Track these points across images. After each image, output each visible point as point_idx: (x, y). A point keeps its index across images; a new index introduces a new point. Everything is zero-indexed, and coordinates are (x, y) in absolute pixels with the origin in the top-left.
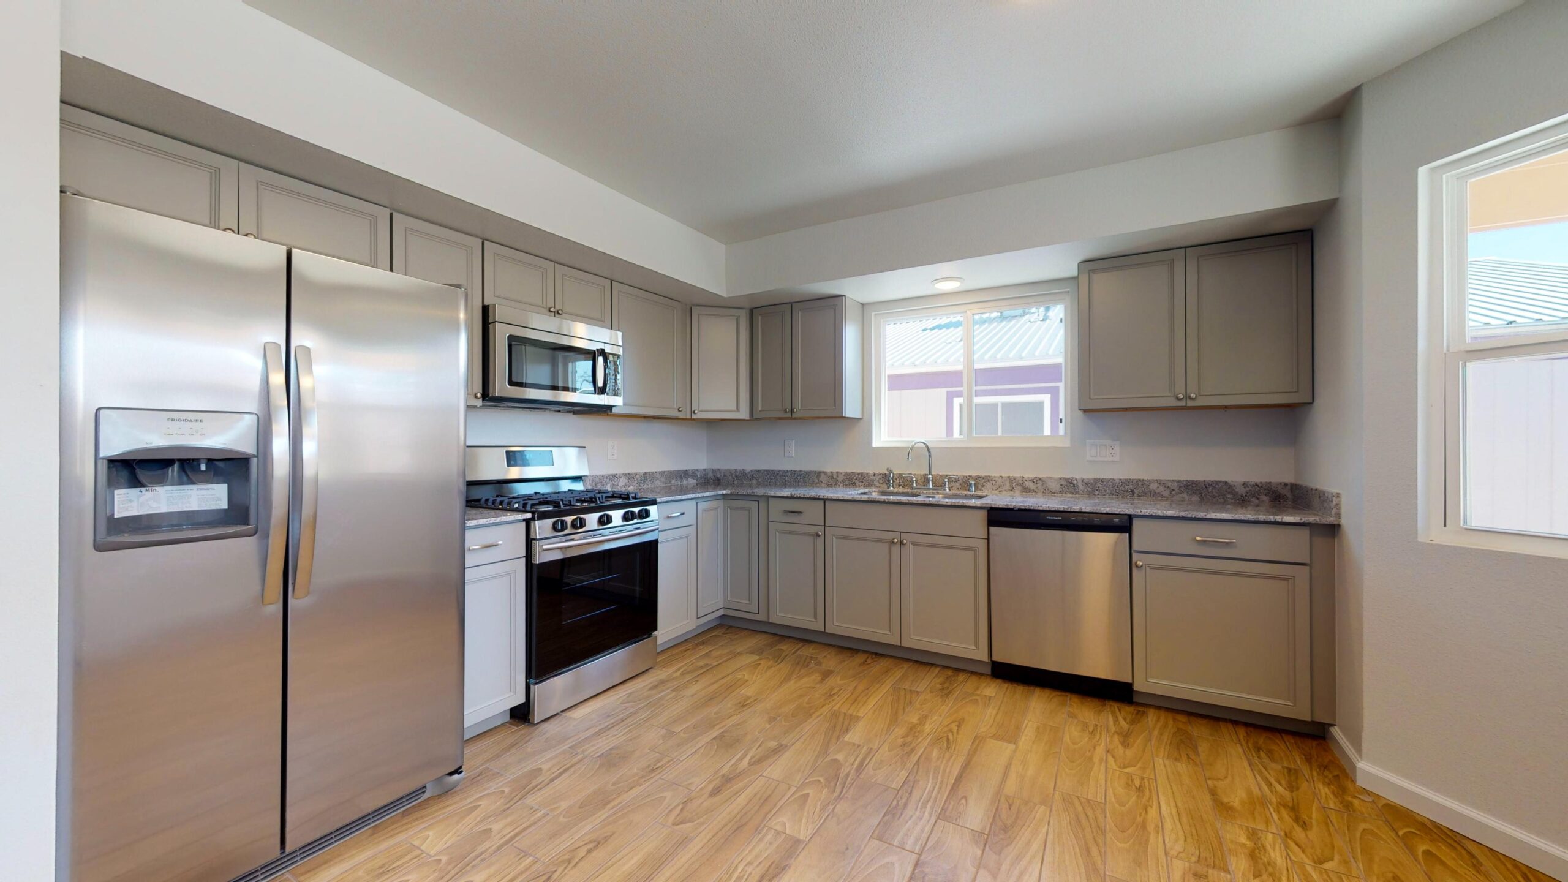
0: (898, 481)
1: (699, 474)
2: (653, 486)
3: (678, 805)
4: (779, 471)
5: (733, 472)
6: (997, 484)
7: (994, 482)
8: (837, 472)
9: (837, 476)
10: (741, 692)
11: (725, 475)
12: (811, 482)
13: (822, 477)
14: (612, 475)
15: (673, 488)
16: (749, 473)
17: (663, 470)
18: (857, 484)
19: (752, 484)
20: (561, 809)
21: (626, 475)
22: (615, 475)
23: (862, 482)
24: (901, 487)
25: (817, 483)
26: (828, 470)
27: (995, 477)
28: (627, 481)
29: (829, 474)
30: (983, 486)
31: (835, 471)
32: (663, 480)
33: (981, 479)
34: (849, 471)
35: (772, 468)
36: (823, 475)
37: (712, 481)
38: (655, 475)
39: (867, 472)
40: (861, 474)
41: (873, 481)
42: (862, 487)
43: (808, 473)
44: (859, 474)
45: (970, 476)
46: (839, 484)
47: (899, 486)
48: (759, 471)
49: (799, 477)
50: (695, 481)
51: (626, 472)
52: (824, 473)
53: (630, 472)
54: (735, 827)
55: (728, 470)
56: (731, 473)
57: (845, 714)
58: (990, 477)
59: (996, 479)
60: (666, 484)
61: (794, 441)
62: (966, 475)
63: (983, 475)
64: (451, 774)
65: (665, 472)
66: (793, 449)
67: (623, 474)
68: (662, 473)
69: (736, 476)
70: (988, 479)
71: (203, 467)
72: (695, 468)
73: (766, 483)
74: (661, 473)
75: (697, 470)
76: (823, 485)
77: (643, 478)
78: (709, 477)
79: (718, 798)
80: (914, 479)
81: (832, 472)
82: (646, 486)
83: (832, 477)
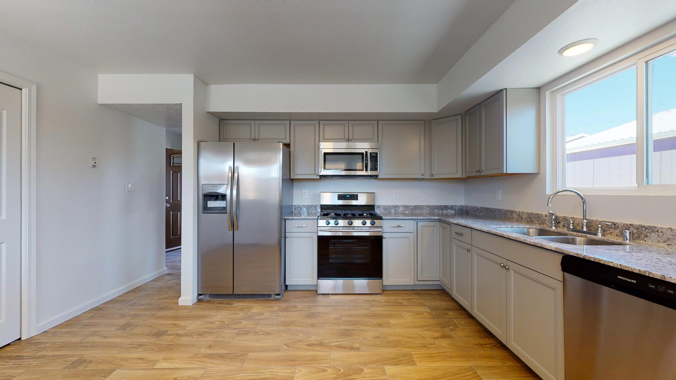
0: (563, 223)
1: (457, 208)
2: (421, 212)
3: (296, 340)
4: (492, 209)
5: (473, 207)
6: (665, 236)
7: (661, 234)
8: (522, 212)
9: (522, 215)
10: (390, 320)
11: (470, 210)
12: (508, 217)
13: (514, 214)
14: (395, 206)
15: (436, 214)
16: (479, 209)
17: (429, 205)
18: (534, 222)
19: (480, 215)
20: (281, 320)
21: (403, 206)
22: (397, 206)
23: (538, 221)
24: (565, 228)
25: (511, 219)
26: (517, 210)
27: (662, 228)
28: (404, 209)
29: (518, 213)
30: (647, 236)
31: (521, 211)
32: (428, 209)
33: (644, 229)
34: (530, 212)
35: (489, 207)
36: (514, 213)
37: (465, 212)
38: (423, 207)
39: (541, 213)
40: (537, 214)
41: (545, 220)
42: (538, 224)
43: (507, 211)
44: (536, 214)
45: (631, 225)
46: (523, 220)
47: (564, 227)
48: (483, 208)
49: (502, 213)
50: (454, 212)
51: (404, 205)
52: (515, 211)
53: (406, 205)
54: (291, 359)
55: (471, 206)
56: (472, 208)
57: (412, 358)
58: (655, 227)
59: (664, 231)
60: (431, 212)
61: (501, 190)
62: (626, 223)
63: (646, 225)
64: (276, 295)
65: (429, 206)
66: (500, 196)
67: (402, 206)
68: (428, 206)
69: (474, 210)
70: (653, 229)
71: (220, 197)
72: (454, 205)
73: (486, 216)
74: (426, 206)
75: (455, 206)
76: (514, 220)
77: (414, 208)
78: (464, 210)
79: (308, 347)
80: (572, 222)
81: (519, 212)
82: (416, 212)
83: (519, 215)
